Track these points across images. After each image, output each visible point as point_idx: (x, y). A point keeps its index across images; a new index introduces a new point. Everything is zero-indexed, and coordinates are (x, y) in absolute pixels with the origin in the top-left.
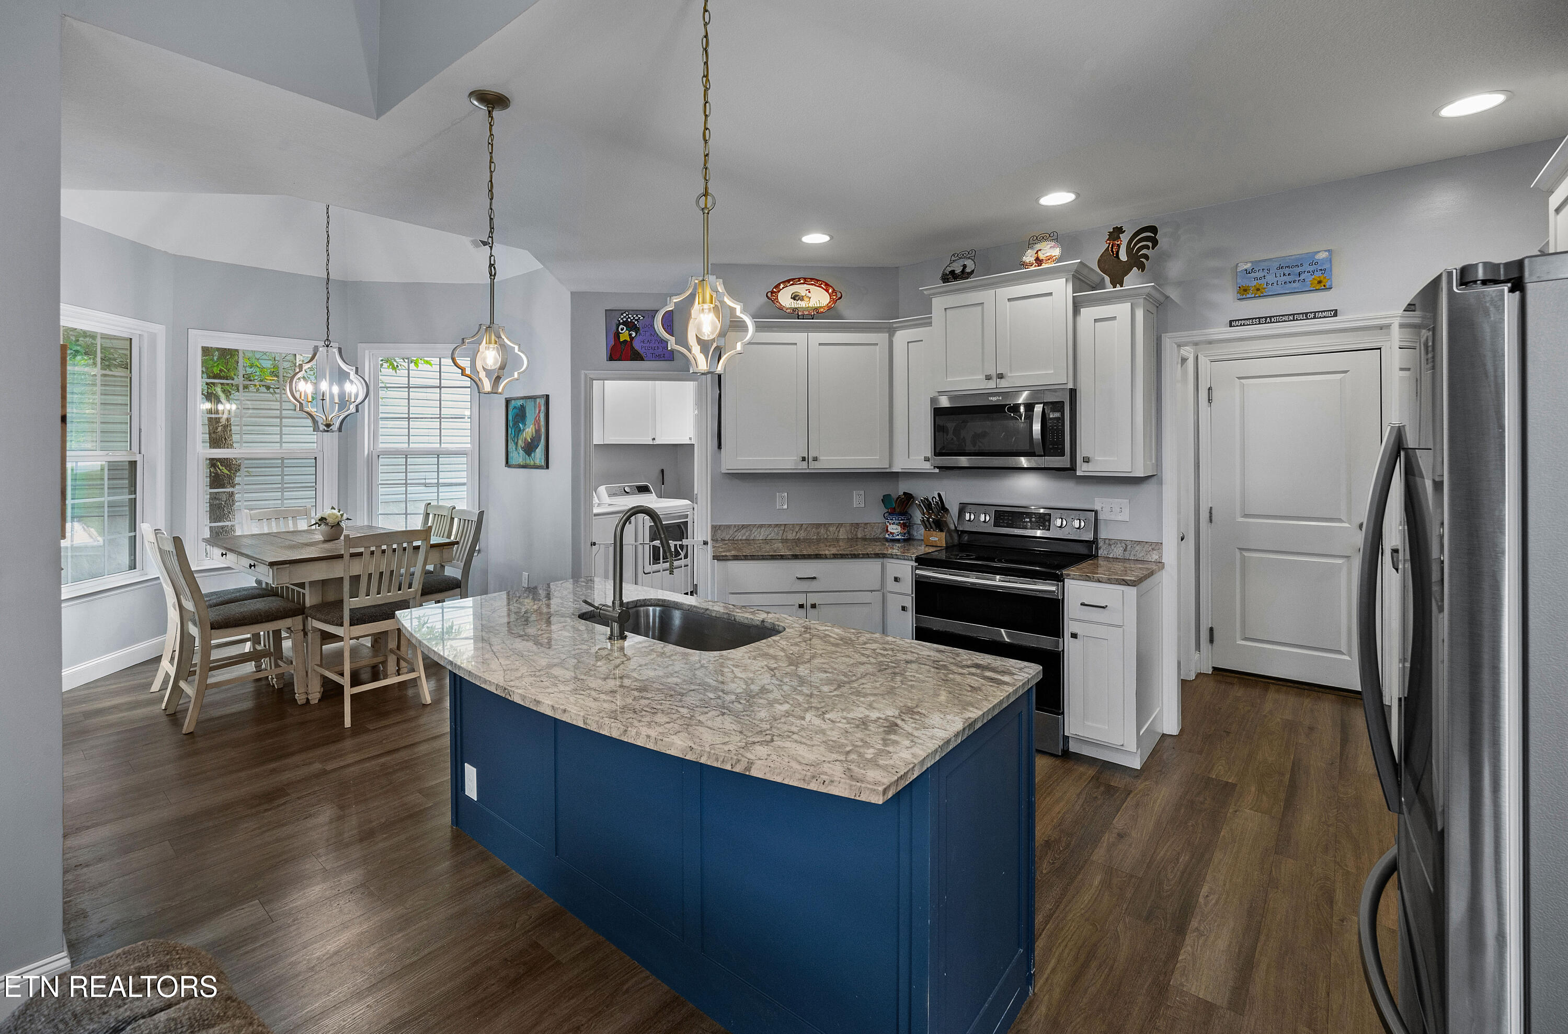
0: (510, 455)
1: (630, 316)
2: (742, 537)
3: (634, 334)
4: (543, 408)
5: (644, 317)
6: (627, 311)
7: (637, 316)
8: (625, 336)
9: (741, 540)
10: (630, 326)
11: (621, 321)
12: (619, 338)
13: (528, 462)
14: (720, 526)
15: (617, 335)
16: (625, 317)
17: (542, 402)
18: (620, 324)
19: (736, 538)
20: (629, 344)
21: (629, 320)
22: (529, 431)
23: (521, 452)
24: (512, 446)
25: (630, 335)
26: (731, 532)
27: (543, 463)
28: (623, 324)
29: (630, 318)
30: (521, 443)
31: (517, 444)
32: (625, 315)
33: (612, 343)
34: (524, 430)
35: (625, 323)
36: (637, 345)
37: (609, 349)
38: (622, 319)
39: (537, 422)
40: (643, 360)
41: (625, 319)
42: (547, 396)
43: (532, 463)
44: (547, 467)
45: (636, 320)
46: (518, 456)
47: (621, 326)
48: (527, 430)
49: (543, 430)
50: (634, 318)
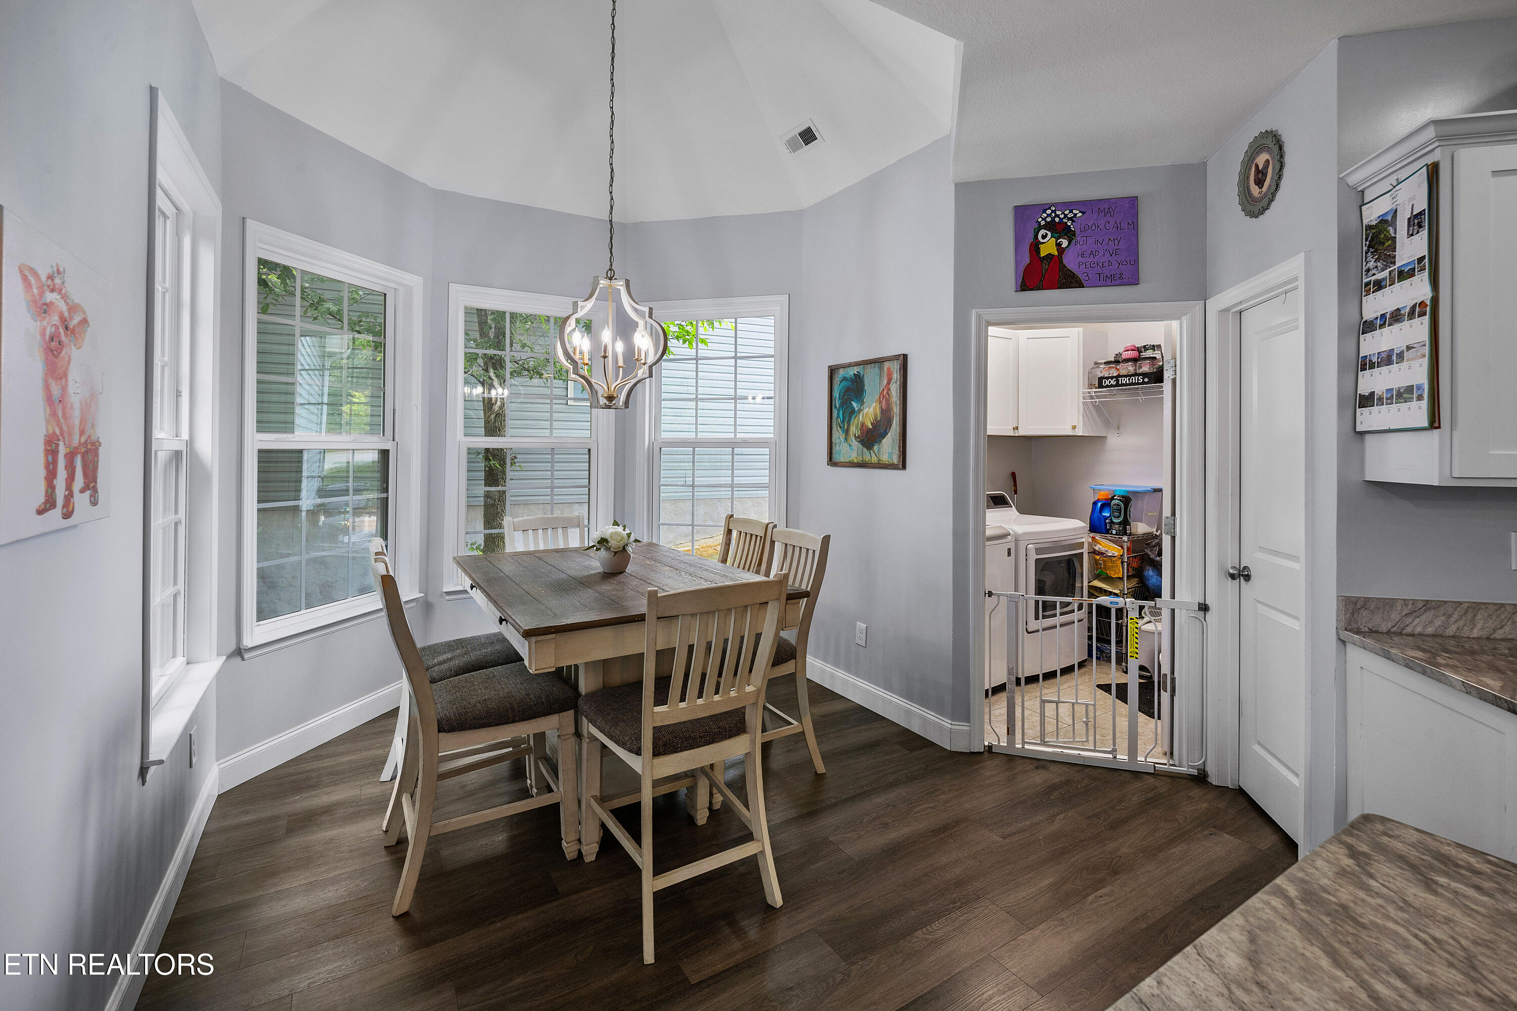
0: (836, 449)
1: (1058, 213)
2: (1425, 627)
3: (1065, 243)
4: (896, 376)
5: (1083, 213)
6: (1053, 205)
7: (1071, 211)
8: (1048, 247)
9: (1420, 635)
10: (1059, 229)
11: (1043, 223)
12: (1038, 251)
13: (867, 458)
14: (1367, 600)
15: (1035, 247)
16: (1049, 215)
17: (896, 366)
18: (1040, 227)
19: (1409, 630)
20: (1055, 261)
21: (1057, 220)
22: (869, 412)
23: (855, 444)
24: (838, 434)
25: (1059, 245)
26: (1395, 616)
27: (895, 460)
28: (1045, 227)
29: (1058, 216)
30: (854, 430)
31: (847, 432)
32: (1049, 212)
33: (1027, 260)
34: (860, 411)
35: (1049, 226)
36: (1071, 262)
37: (1022, 269)
38: (1043, 219)
39: (885, 396)
40: (1080, 285)
41: (1049, 219)
42: (905, 357)
43: (874, 460)
44: (903, 465)
45: (1069, 219)
46: (849, 450)
47: (1043, 232)
48: (866, 411)
49: (896, 410)
50: (1066, 216)
